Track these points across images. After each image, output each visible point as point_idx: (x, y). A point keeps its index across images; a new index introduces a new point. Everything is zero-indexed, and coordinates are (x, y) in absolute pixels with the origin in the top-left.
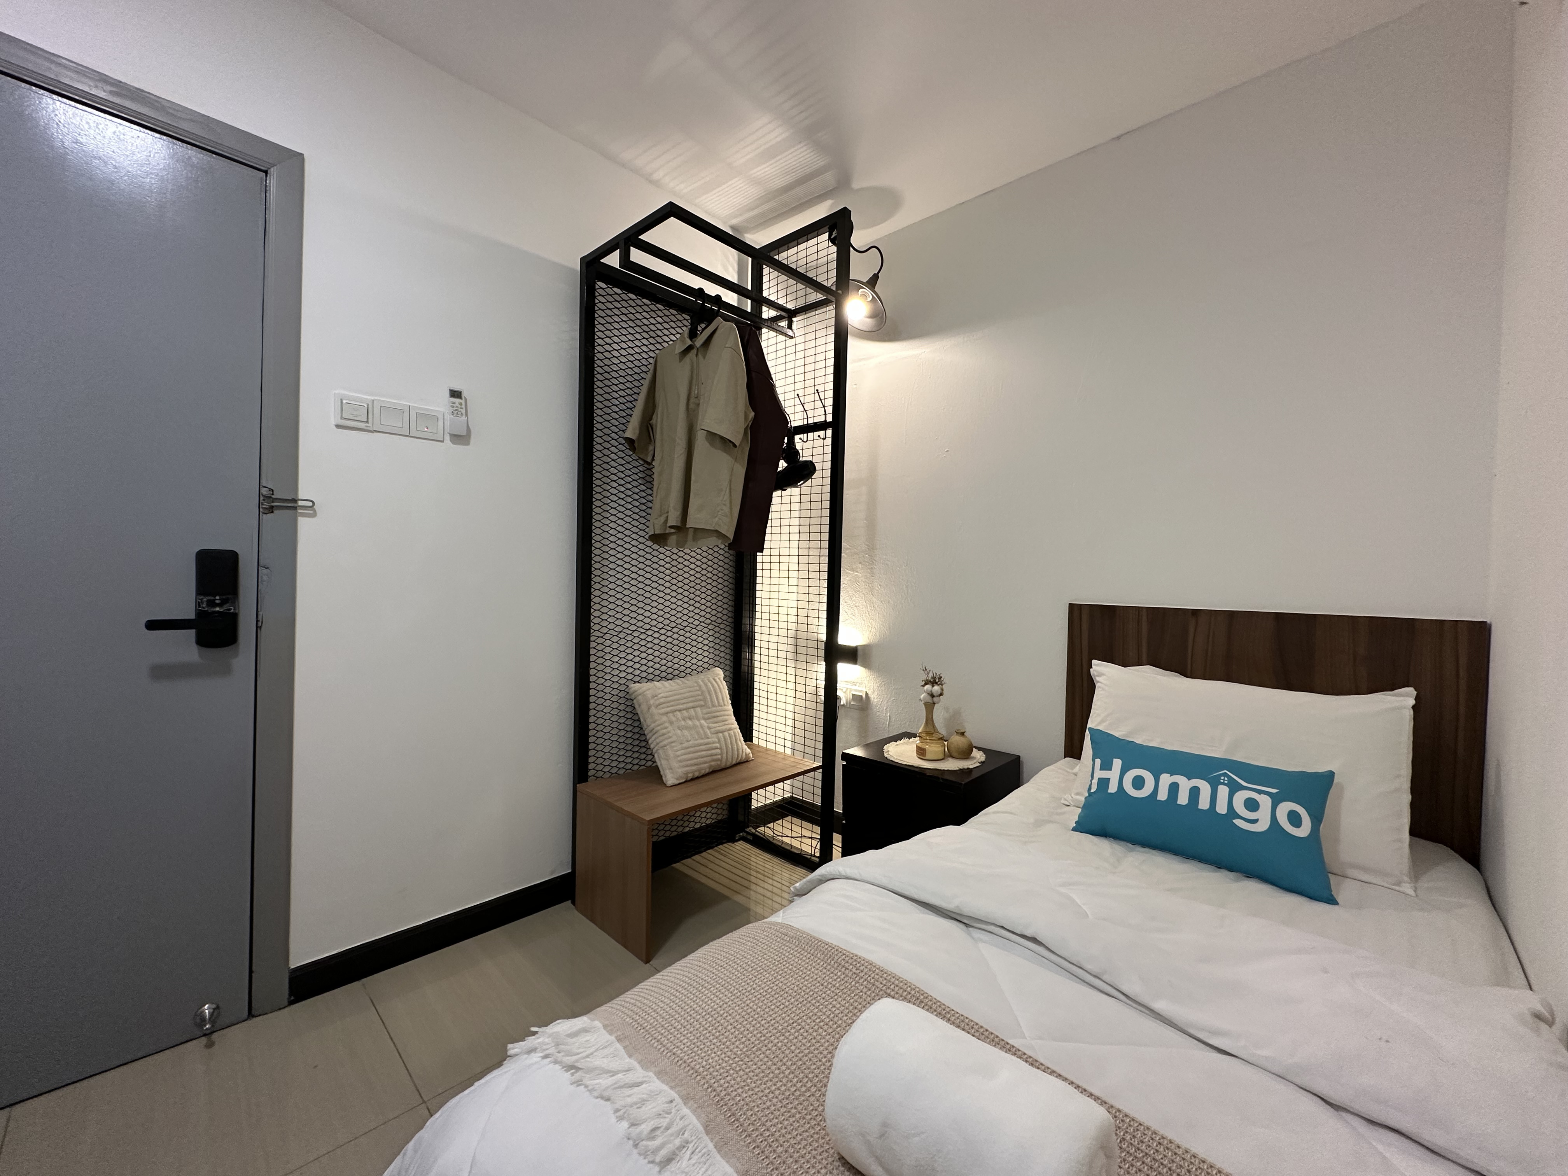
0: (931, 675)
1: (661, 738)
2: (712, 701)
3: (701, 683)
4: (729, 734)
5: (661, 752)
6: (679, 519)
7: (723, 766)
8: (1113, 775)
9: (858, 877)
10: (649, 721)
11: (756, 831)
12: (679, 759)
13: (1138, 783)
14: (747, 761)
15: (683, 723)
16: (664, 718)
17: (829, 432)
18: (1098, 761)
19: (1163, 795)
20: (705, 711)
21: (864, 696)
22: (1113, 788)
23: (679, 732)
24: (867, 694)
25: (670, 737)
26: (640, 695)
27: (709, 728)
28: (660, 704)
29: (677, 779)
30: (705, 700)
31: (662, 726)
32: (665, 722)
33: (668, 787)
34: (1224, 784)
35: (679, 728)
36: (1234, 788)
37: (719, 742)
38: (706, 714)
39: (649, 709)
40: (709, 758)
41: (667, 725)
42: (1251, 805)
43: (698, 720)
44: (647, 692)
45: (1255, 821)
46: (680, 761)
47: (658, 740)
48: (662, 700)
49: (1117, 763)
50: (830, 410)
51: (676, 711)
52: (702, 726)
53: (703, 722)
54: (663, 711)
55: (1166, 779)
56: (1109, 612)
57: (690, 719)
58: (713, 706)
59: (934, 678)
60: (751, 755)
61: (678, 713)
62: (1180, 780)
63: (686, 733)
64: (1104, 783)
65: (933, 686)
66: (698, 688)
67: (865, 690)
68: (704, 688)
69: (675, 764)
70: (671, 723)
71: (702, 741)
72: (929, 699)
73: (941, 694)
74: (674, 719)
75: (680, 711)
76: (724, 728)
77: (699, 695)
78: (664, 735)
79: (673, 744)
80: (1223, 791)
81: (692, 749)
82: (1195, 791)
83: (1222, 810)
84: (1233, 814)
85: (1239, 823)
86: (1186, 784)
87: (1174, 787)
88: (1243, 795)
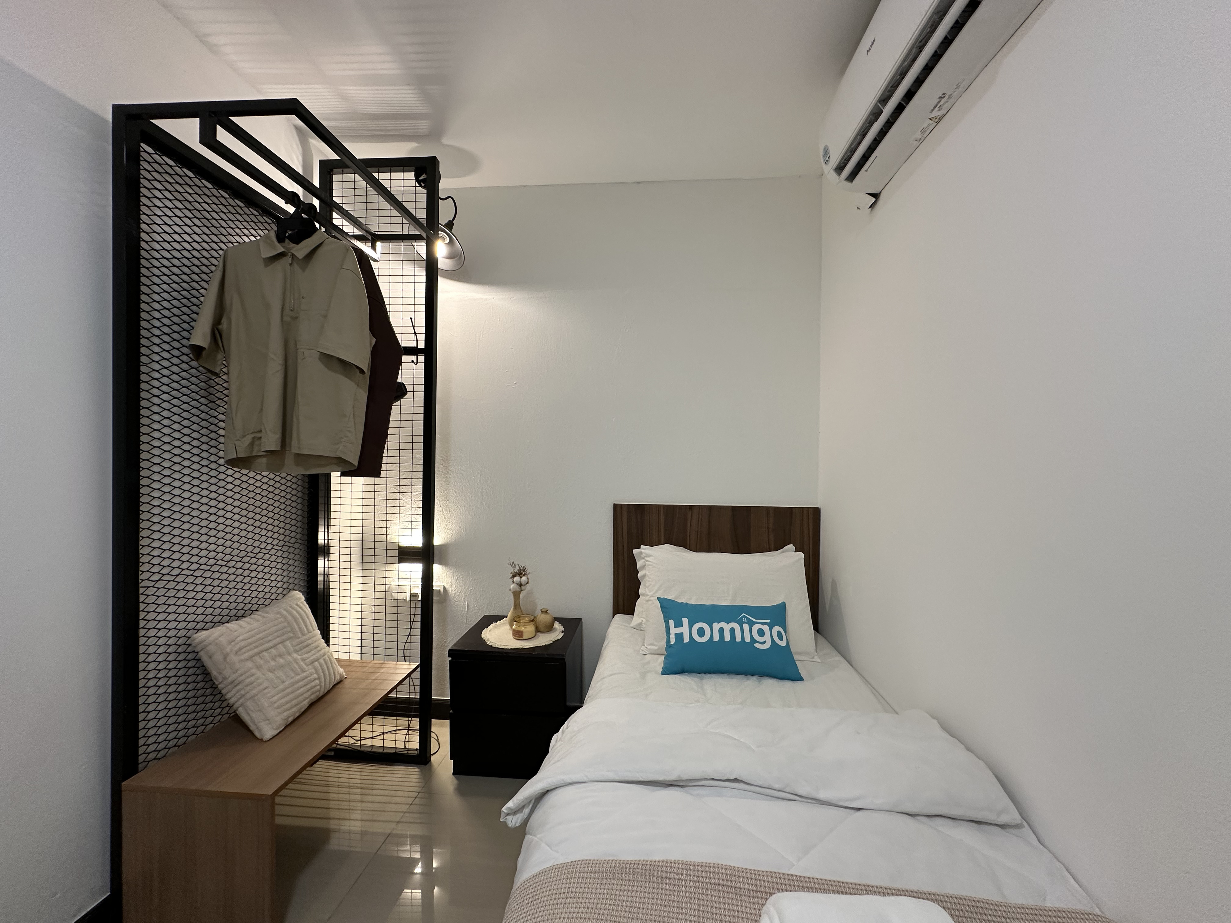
0: (517, 568)
1: (248, 688)
2: (300, 629)
3: (285, 613)
4: (324, 660)
5: (249, 704)
6: (279, 444)
7: (322, 694)
8: (685, 629)
9: (585, 779)
10: (227, 672)
11: (338, 744)
12: (276, 705)
13: (701, 632)
14: (340, 682)
15: (273, 663)
16: (249, 664)
17: (421, 358)
18: (671, 622)
19: (716, 638)
20: (294, 643)
21: (442, 590)
22: (686, 639)
23: (271, 675)
24: (444, 588)
25: (260, 685)
26: (210, 644)
27: (303, 660)
28: (240, 649)
29: (277, 729)
30: (293, 631)
31: (247, 674)
32: (251, 668)
33: (265, 741)
34: (745, 623)
35: (272, 671)
36: (751, 624)
37: (317, 672)
38: (297, 645)
39: (225, 658)
40: (309, 693)
41: (254, 671)
42: (761, 633)
43: (289, 654)
44: (220, 639)
45: (764, 643)
46: (278, 708)
47: (243, 692)
48: (242, 644)
49: (685, 621)
50: (422, 337)
51: (263, 651)
52: (295, 660)
53: (295, 655)
54: (246, 655)
55: (716, 626)
56: (640, 509)
57: (280, 656)
58: (303, 634)
59: (520, 570)
60: (344, 674)
61: (265, 653)
62: (723, 625)
63: (280, 674)
64: (679, 636)
65: (521, 577)
66: (282, 619)
67: (443, 584)
68: (290, 618)
69: (272, 713)
70: (259, 667)
71: (298, 677)
72: (518, 588)
73: (528, 583)
74: (262, 662)
75: (266, 650)
76: (318, 655)
77: (285, 627)
78: (251, 683)
79: (266, 691)
80: (746, 627)
81: (289, 690)
82: (732, 631)
83: (748, 639)
84: (753, 641)
85: (757, 645)
86: (727, 627)
87: (721, 630)
88: (756, 628)
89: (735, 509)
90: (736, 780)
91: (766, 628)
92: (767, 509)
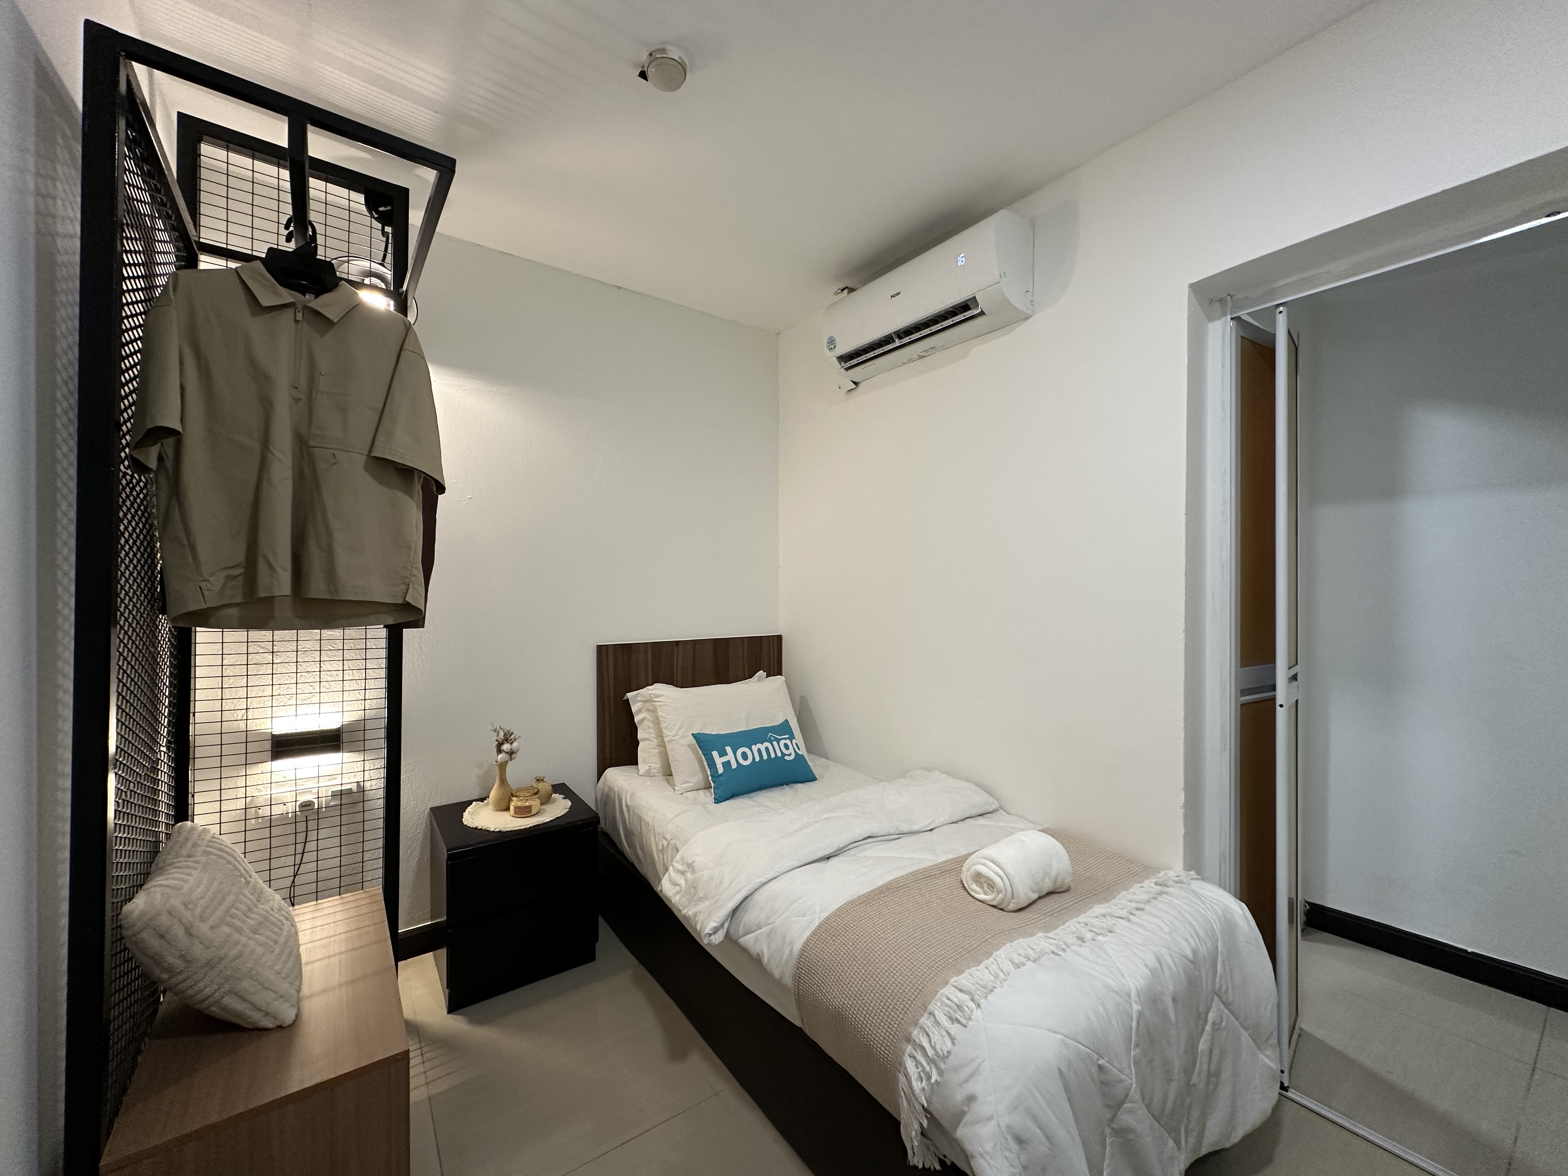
0: (503, 733)
8: (730, 756)
13: (744, 756)
18: (715, 754)
19: (757, 759)
22: (734, 766)
33: (289, 1025)
34: (773, 741)
36: (778, 741)
41: (235, 936)
42: (786, 747)
45: (790, 755)
49: (728, 749)
54: (214, 918)
55: (755, 748)
59: (505, 735)
61: (233, 911)
62: (759, 746)
64: (727, 765)
65: (510, 744)
72: (507, 758)
73: (519, 749)
80: (775, 743)
82: (767, 749)
83: (779, 755)
84: (783, 755)
85: (786, 758)
86: (762, 747)
87: (759, 751)
88: (782, 743)
89: (715, 641)
90: (869, 837)
91: (788, 742)
92: (742, 639)
